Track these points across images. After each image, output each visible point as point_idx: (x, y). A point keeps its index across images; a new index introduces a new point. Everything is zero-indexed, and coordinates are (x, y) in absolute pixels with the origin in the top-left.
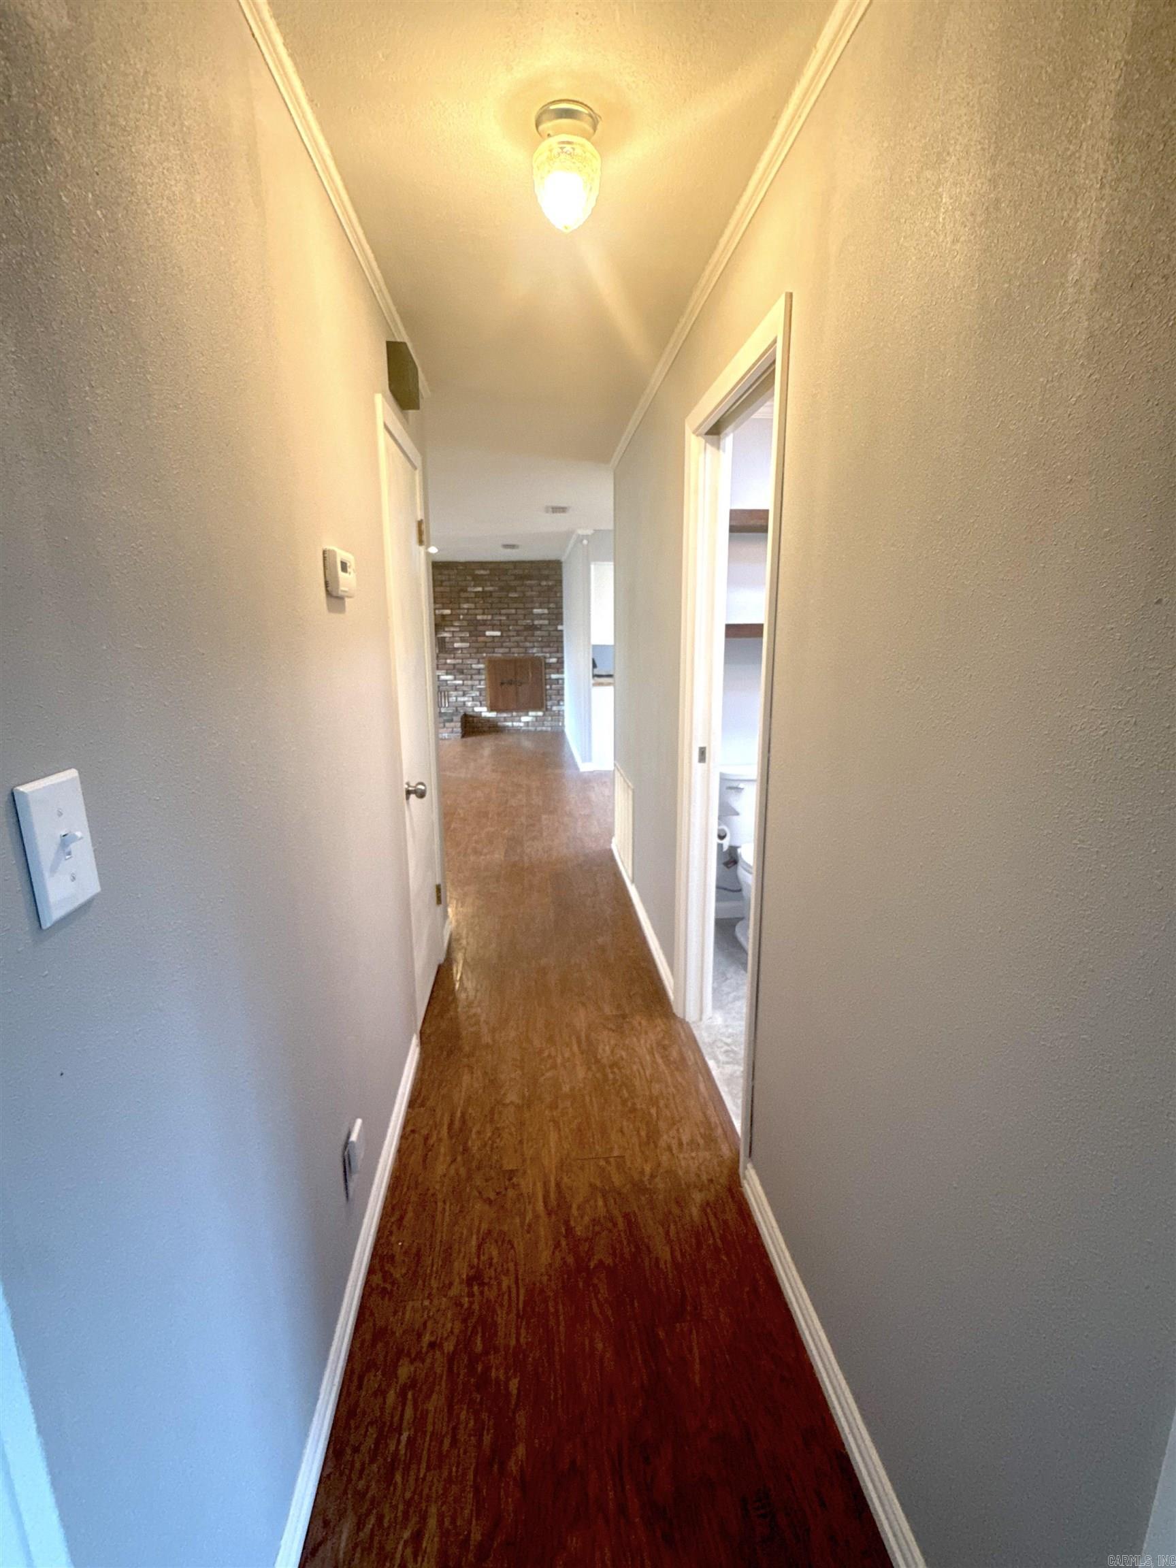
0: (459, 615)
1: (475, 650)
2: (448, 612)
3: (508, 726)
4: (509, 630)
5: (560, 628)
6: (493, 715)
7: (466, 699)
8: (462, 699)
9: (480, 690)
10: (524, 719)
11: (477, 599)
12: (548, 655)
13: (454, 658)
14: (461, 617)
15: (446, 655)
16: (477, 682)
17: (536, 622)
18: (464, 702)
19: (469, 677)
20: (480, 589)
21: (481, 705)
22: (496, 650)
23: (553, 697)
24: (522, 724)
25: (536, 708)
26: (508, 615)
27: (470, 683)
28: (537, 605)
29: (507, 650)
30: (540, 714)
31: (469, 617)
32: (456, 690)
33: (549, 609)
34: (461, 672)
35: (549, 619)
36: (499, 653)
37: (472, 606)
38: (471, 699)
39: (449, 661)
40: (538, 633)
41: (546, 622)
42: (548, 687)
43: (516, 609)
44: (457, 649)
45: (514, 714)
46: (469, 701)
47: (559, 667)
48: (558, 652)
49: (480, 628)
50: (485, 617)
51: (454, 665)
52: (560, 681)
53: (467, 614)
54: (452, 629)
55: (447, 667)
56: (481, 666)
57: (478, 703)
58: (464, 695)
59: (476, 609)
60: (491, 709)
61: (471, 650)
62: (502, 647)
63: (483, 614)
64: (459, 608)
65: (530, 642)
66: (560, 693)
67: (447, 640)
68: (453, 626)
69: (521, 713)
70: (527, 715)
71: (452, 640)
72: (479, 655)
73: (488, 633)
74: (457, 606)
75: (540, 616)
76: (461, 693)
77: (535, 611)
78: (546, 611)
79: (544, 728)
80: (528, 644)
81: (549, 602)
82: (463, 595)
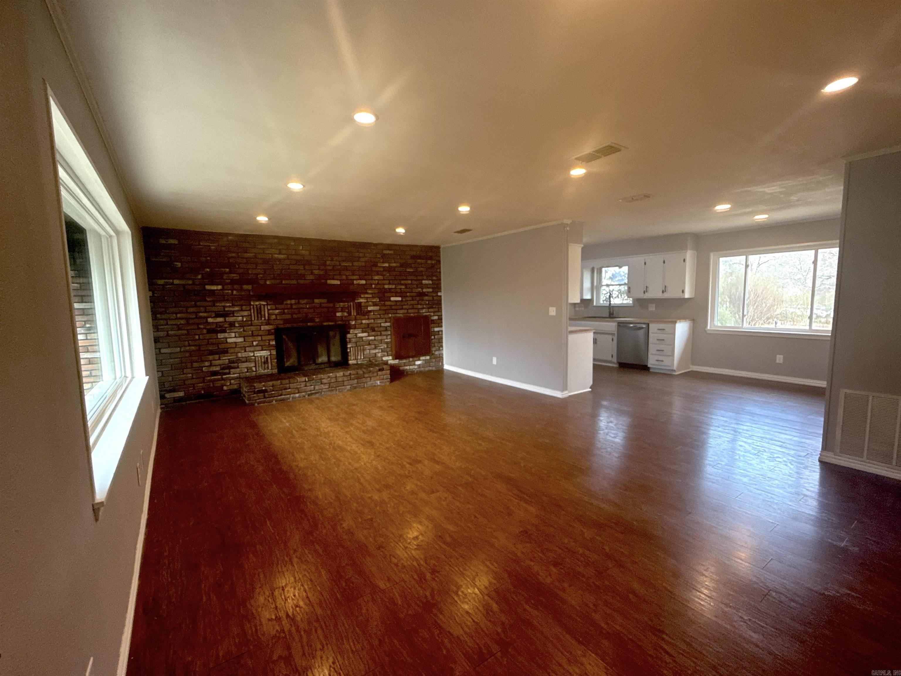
0: (372, 284)
1: (384, 312)
2: (364, 282)
3: (407, 369)
4: (407, 296)
5: (439, 294)
6: (396, 362)
7: (377, 351)
8: (374, 351)
9: (387, 343)
10: (418, 363)
11: (384, 273)
12: (432, 314)
13: (368, 319)
14: (373, 286)
15: (363, 317)
16: (385, 337)
17: (424, 290)
18: (375, 354)
19: (379, 333)
20: (387, 265)
21: (388, 356)
22: (398, 311)
23: (436, 344)
24: (416, 367)
25: (425, 355)
26: (406, 285)
27: (380, 338)
28: (425, 277)
29: (406, 311)
30: (428, 358)
31: (379, 286)
32: (369, 344)
33: (432, 280)
34: (374, 330)
35: (433, 288)
36: (400, 314)
37: (381, 277)
38: (380, 351)
39: (364, 322)
40: (426, 298)
41: (431, 290)
42: (433, 337)
43: (411, 280)
44: (370, 311)
45: (411, 359)
46: (379, 353)
47: (439, 322)
48: (438, 311)
49: (386, 295)
50: (391, 286)
51: (368, 324)
52: (440, 333)
53: (378, 284)
54: (366, 296)
55: (363, 326)
56: (388, 324)
57: (386, 354)
58: (375, 348)
59: (384, 280)
60: (396, 357)
61: (381, 312)
62: (402, 309)
63: (389, 284)
64: (372, 279)
65: (421, 305)
66: (440, 341)
67: (363, 304)
68: (368, 293)
69: (415, 359)
70: (419, 360)
71: (367, 304)
72: (386, 316)
73: (392, 299)
74: (370, 278)
75: (427, 286)
76: (373, 346)
77: (424, 282)
78: (430, 282)
79: (431, 368)
80: (419, 306)
81: (433, 276)
82: (374, 269)
